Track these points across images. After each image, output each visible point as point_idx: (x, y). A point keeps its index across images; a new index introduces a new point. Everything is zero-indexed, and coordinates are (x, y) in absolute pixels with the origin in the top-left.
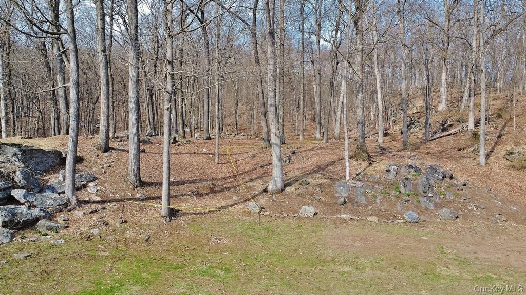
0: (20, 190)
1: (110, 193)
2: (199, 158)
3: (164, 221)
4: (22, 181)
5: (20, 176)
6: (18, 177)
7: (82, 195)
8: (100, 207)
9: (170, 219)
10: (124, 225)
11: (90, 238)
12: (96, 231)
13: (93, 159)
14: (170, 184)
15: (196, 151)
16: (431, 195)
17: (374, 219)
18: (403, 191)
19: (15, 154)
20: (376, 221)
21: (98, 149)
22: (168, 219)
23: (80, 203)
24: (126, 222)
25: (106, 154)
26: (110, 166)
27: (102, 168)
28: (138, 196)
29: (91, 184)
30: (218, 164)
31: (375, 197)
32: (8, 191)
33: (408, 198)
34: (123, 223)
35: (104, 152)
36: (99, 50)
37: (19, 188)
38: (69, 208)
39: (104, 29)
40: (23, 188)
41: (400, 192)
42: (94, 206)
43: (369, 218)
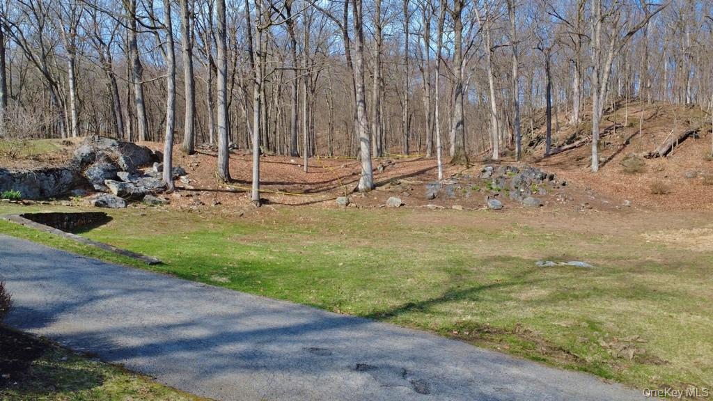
0: (125, 173)
1: (201, 183)
2: (287, 167)
3: (255, 205)
4: (125, 165)
5: (123, 161)
6: (121, 162)
7: (177, 184)
8: (194, 193)
9: (260, 206)
10: (219, 205)
11: (190, 211)
12: (195, 208)
13: (180, 159)
14: (260, 183)
15: (283, 161)
16: (522, 190)
17: (459, 208)
18: (494, 187)
19: (113, 145)
20: (461, 209)
21: (184, 151)
22: (258, 204)
23: (177, 189)
24: (219, 203)
25: (192, 156)
26: (197, 165)
27: (191, 166)
28: (228, 188)
29: (182, 177)
30: (307, 172)
31: (465, 192)
32: (114, 173)
33: (497, 192)
34: (217, 204)
35: (190, 154)
36: (184, 49)
37: (122, 170)
38: (167, 191)
39: (188, 27)
40: (126, 171)
41: (492, 189)
42: (189, 192)
43: (454, 207)
